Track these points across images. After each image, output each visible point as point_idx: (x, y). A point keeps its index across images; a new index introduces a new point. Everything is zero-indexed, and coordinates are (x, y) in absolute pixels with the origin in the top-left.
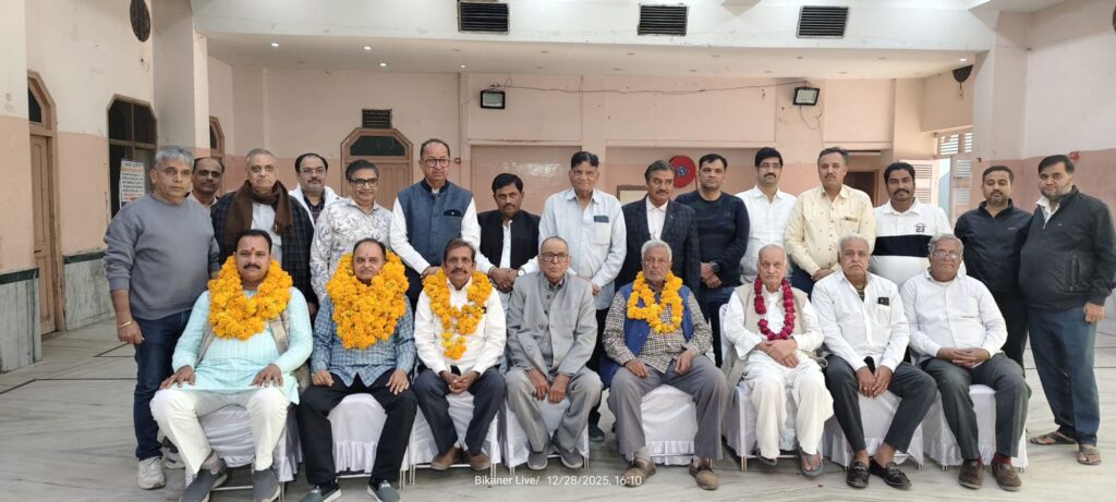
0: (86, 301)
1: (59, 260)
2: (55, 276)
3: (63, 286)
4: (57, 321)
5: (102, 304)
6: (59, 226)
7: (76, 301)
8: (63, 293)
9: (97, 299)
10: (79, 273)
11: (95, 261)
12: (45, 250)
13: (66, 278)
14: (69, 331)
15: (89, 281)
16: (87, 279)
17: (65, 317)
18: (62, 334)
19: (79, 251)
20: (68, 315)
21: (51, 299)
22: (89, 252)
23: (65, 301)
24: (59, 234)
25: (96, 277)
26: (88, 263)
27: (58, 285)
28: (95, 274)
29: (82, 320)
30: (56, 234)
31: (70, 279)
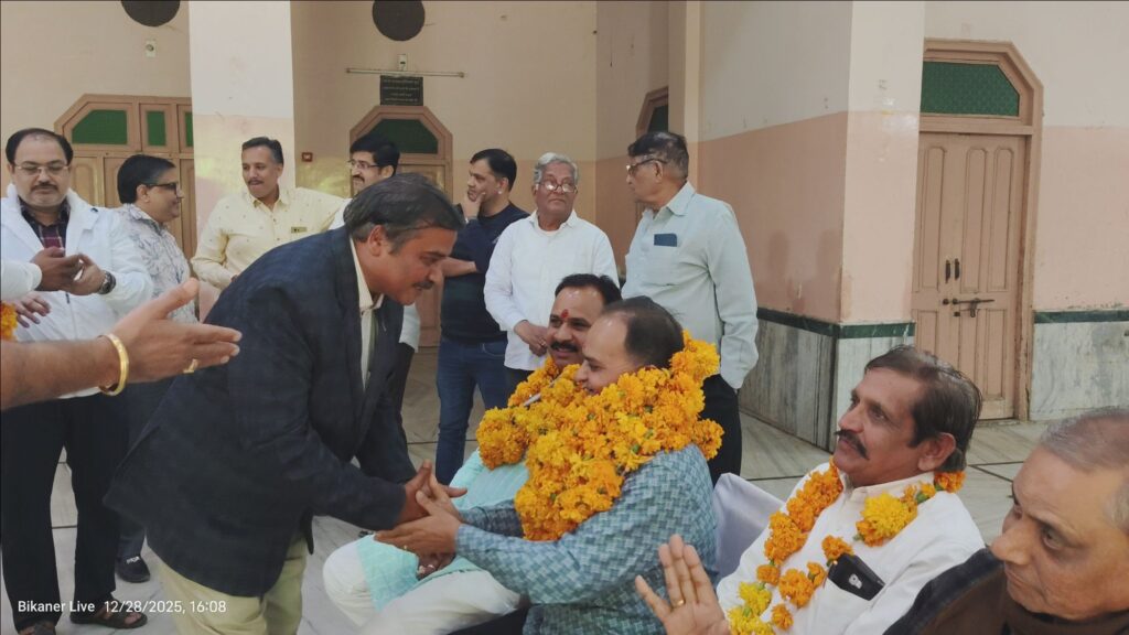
2: (1018, 339)
3: (1029, 355)
4: (1015, 405)
5: (1114, 392)
6: (1031, 266)
7: (1053, 379)
8: (1029, 366)
9: (1103, 381)
10: (1066, 341)
11: (1106, 323)
12: (1004, 300)
13: (1036, 344)
14: (1035, 422)
15: (1088, 354)
16: (1083, 350)
17: (1028, 401)
18: (1018, 424)
19: (1071, 307)
20: (1036, 399)
21: (1009, 370)
22: (1092, 308)
23: (1031, 377)
24: (1032, 277)
25: (1105, 349)
26: (1087, 325)
27: (1021, 355)
28: (1102, 345)
29: (1063, 410)
30: (1025, 280)
31: (1045, 346)
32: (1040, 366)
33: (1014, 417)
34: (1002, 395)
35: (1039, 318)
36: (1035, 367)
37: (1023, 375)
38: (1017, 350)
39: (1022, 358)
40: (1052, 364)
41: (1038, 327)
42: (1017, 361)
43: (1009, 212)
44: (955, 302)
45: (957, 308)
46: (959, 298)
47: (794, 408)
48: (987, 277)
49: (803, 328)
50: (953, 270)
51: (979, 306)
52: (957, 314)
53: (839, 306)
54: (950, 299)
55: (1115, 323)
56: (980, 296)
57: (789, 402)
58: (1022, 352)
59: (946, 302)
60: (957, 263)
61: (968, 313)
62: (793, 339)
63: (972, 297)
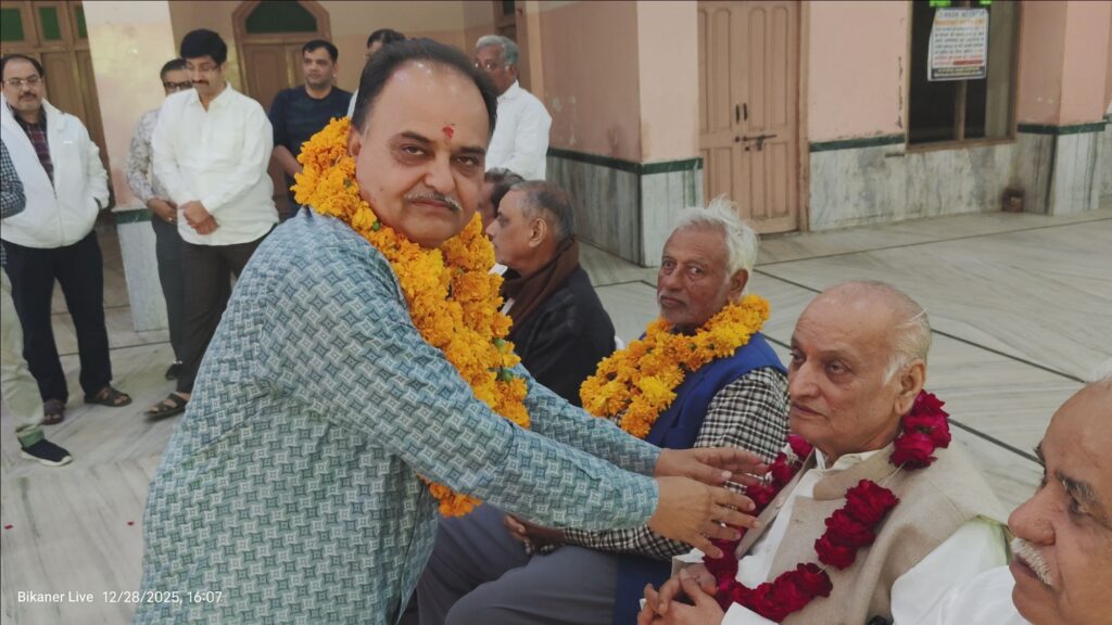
0: (847, 198)
1: (803, 147)
2: (798, 166)
3: (807, 178)
4: (798, 219)
5: (878, 204)
6: (806, 105)
7: (827, 197)
8: (807, 187)
9: (869, 196)
10: (836, 164)
11: (869, 149)
12: (785, 135)
13: (812, 170)
14: (813, 232)
15: (855, 174)
16: (851, 171)
17: (808, 215)
18: (800, 234)
19: (840, 137)
20: (814, 214)
21: (792, 193)
22: (857, 137)
23: (809, 196)
24: (806, 115)
25: (869, 169)
26: (854, 151)
27: (801, 177)
28: (866, 166)
29: (836, 221)
30: (801, 116)
31: (819, 170)
32: (815, 187)
33: (798, 230)
34: (786, 213)
35: (814, 148)
36: (812, 188)
37: (802, 196)
38: (798, 175)
39: (802, 181)
40: (826, 185)
41: (814, 156)
42: (798, 185)
43: (787, 62)
44: (745, 139)
45: (747, 144)
46: (748, 136)
47: (617, 234)
48: (770, 116)
49: (618, 168)
50: (742, 113)
51: (765, 141)
52: (747, 149)
53: (640, 148)
54: (741, 136)
55: (877, 148)
56: (767, 133)
57: (613, 230)
58: (801, 176)
59: (737, 140)
60: (745, 107)
61: (756, 147)
62: (613, 177)
63: (759, 134)
